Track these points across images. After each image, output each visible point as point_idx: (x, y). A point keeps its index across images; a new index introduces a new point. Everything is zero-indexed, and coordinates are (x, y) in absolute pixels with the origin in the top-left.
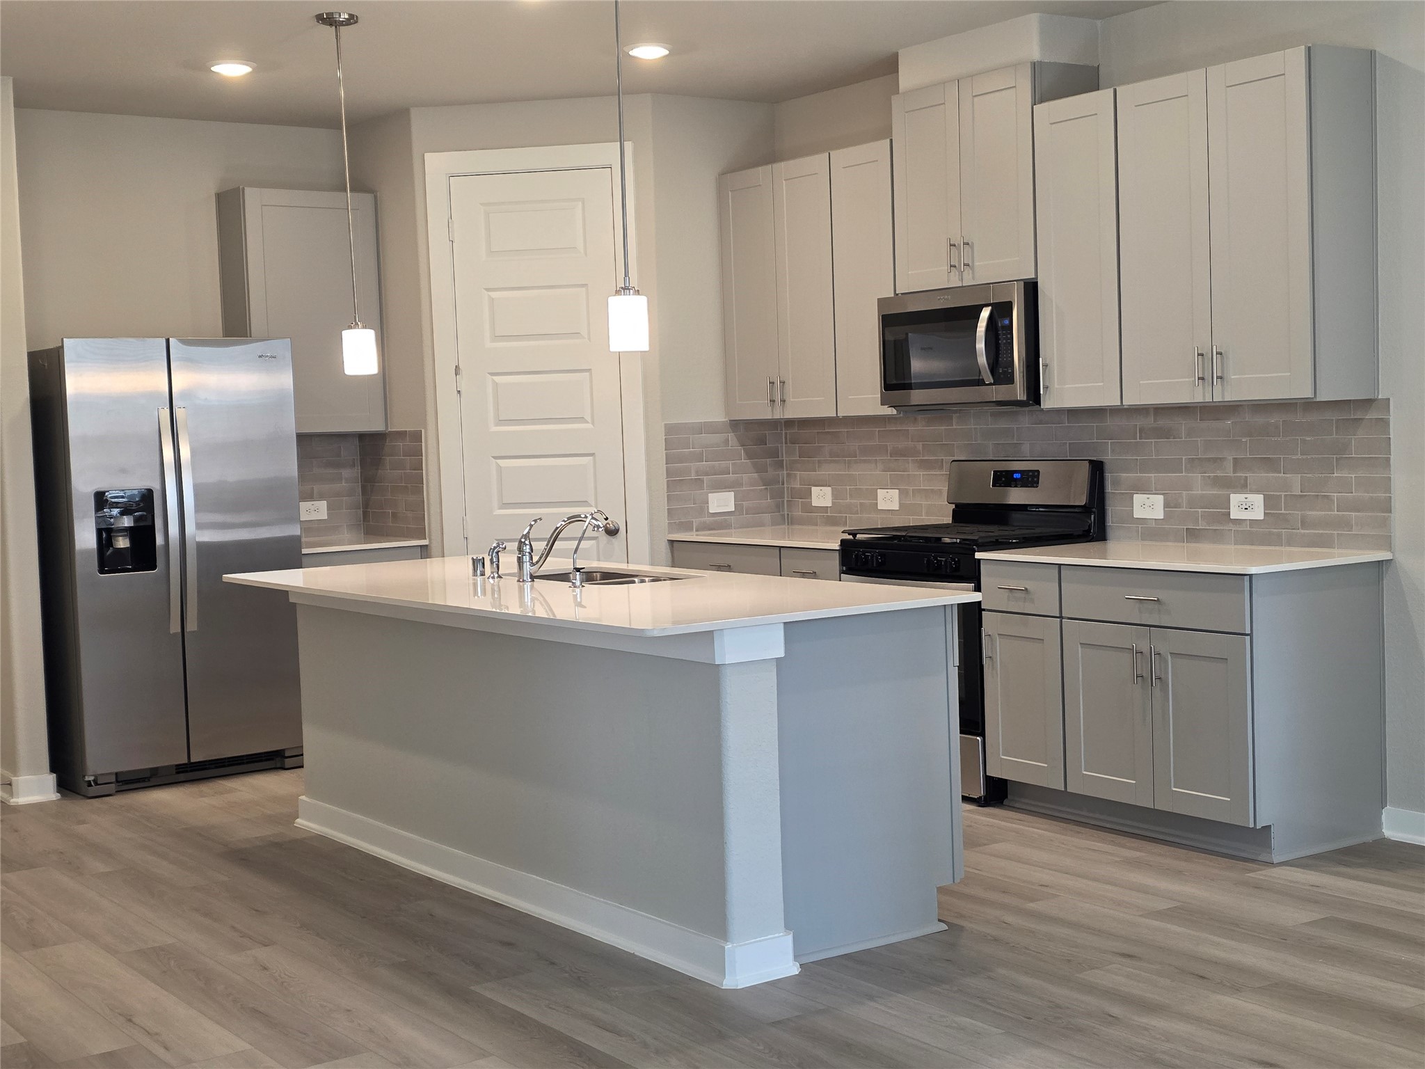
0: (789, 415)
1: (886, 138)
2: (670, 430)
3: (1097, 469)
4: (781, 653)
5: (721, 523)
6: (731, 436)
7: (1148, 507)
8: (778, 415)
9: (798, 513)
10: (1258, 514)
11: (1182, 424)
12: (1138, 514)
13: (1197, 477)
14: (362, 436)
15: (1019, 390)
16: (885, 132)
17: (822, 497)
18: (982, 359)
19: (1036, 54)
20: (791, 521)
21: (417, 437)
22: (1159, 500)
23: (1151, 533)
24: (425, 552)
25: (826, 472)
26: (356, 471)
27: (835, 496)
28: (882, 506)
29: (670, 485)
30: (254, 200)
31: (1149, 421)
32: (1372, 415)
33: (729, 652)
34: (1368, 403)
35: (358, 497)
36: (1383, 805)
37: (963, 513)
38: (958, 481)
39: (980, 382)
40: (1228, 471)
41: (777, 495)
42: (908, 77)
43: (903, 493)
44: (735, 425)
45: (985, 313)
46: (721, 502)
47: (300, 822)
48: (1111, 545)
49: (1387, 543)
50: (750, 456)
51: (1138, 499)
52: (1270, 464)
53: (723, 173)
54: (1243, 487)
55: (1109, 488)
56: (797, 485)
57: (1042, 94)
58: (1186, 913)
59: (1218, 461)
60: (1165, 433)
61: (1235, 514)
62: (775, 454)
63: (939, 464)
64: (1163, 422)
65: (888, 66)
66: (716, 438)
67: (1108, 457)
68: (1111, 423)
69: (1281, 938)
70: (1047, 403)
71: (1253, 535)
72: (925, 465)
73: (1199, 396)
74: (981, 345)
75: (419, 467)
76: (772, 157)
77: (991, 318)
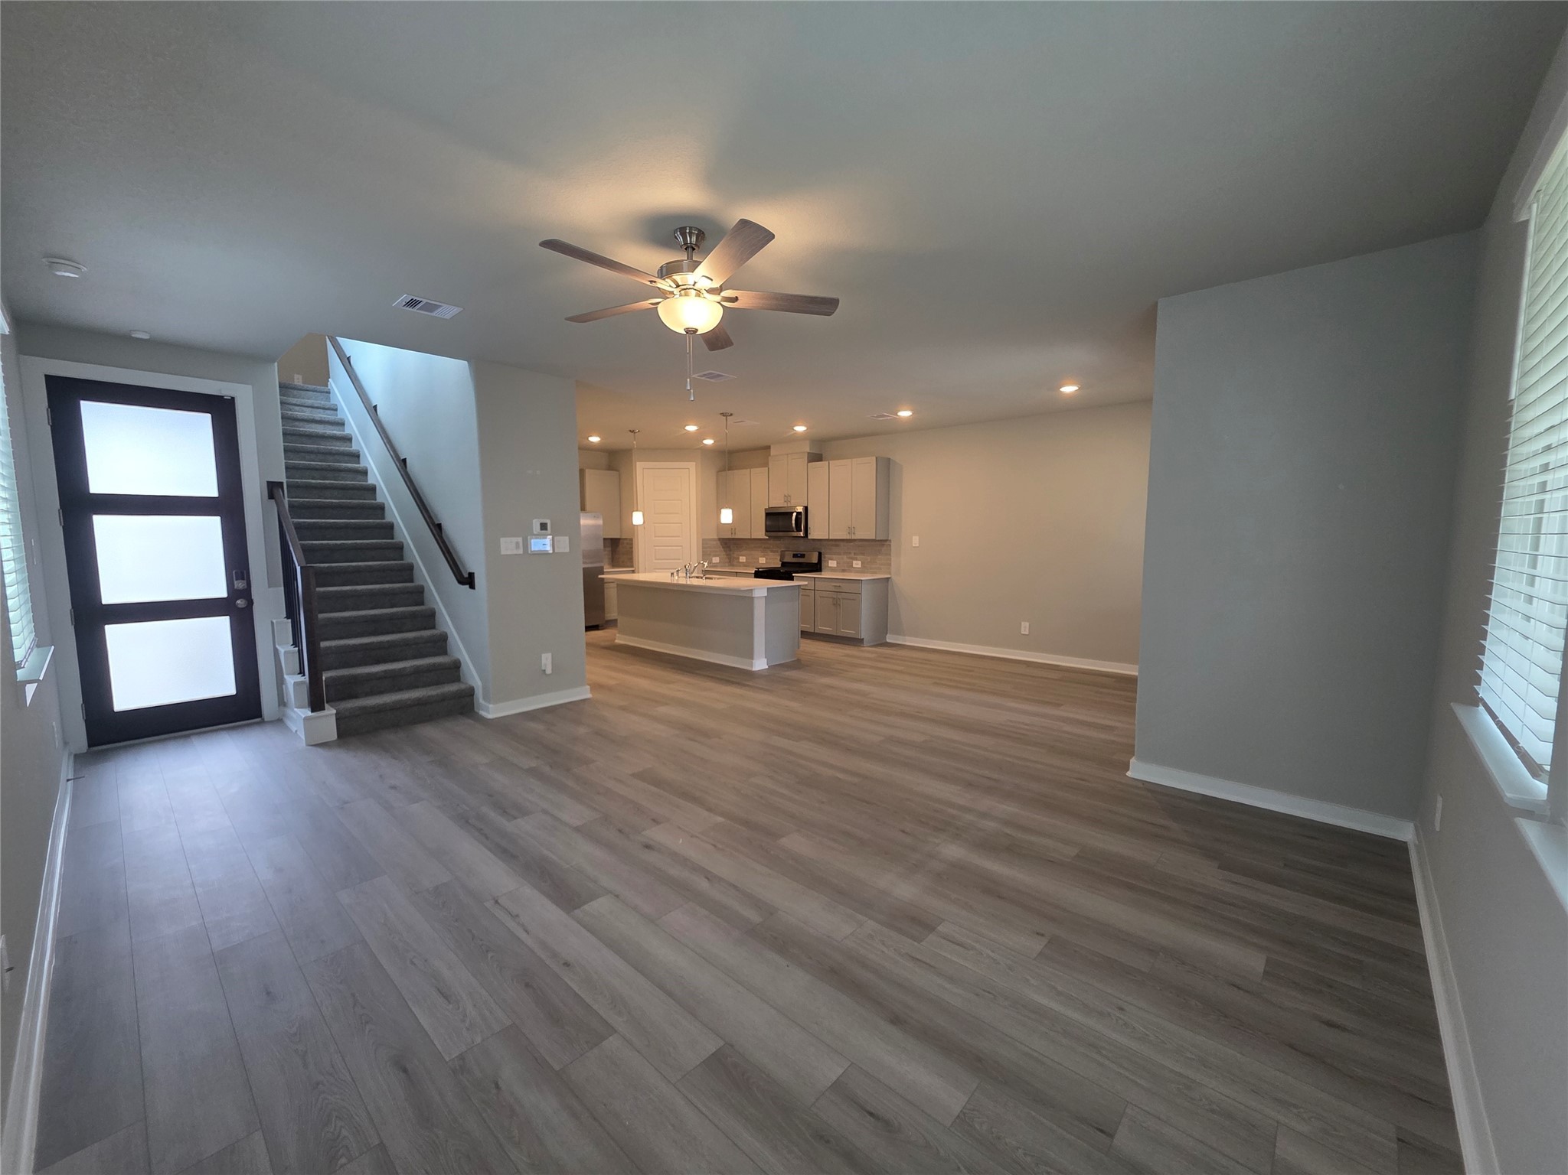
0: (736, 537)
1: (765, 467)
2: (703, 540)
3: (820, 554)
4: (766, 595)
5: (715, 565)
6: (718, 542)
7: (832, 564)
8: (733, 537)
9: (735, 563)
10: (860, 566)
11: (842, 544)
12: (830, 565)
13: (845, 557)
14: (611, 539)
15: (802, 534)
16: (766, 464)
17: (743, 559)
18: (794, 525)
19: (809, 451)
20: (733, 565)
21: (631, 540)
22: (835, 562)
23: (833, 570)
24: (633, 572)
25: (744, 552)
26: (610, 549)
27: (746, 559)
28: (760, 562)
29: (703, 555)
30: (588, 472)
31: (833, 543)
32: (888, 543)
33: (756, 594)
34: (886, 541)
35: (610, 556)
36: (887, 634)
37: (784, 564)
38: (782, 556)
39: (793, 531)
40: (852, 555)
41: (730, 559)
42: (773, 452)
43: (766, 559)
44: (720, 539)
45: (795, 514)
46: (716, 560)
47: (616, 641)
48: (823, 573)
49: (890, 574)
50: (723, 547)
51: (830, 561)
52: (863, 554)
53: (718, 472)
54: (856, 560)
55: (823, 559)
56: (735, 556)
57: (810, 461)
58: (847, 655)
59: (850, 553)
60: (837, 546)
61: (854, 566)
62: (729, 547)
63: (777, 552)
64: (837, 543)
65: (768, 448)
66: (715, 543)
67: (822, 551)
68: (825, 543)
69: (869, 659)
70: (809, 537)
71: (858, 571)
72: (772, 551)
73: (848, 537)
74: (793, 522)
75: (632, 548)
76: (730, 469)
77: (796, 516)
